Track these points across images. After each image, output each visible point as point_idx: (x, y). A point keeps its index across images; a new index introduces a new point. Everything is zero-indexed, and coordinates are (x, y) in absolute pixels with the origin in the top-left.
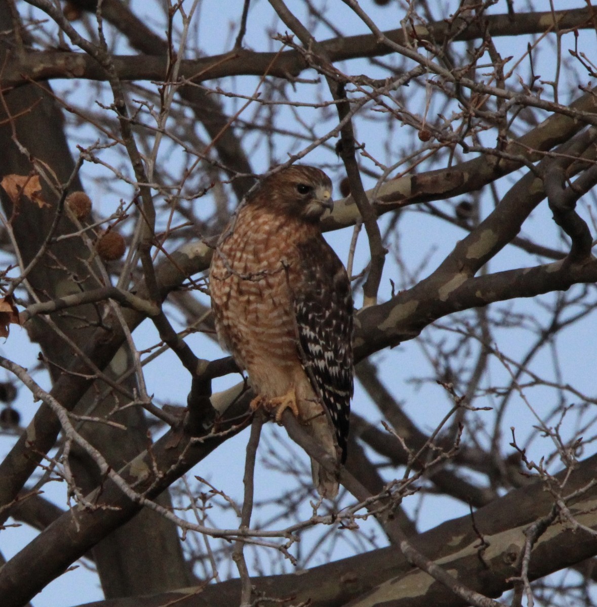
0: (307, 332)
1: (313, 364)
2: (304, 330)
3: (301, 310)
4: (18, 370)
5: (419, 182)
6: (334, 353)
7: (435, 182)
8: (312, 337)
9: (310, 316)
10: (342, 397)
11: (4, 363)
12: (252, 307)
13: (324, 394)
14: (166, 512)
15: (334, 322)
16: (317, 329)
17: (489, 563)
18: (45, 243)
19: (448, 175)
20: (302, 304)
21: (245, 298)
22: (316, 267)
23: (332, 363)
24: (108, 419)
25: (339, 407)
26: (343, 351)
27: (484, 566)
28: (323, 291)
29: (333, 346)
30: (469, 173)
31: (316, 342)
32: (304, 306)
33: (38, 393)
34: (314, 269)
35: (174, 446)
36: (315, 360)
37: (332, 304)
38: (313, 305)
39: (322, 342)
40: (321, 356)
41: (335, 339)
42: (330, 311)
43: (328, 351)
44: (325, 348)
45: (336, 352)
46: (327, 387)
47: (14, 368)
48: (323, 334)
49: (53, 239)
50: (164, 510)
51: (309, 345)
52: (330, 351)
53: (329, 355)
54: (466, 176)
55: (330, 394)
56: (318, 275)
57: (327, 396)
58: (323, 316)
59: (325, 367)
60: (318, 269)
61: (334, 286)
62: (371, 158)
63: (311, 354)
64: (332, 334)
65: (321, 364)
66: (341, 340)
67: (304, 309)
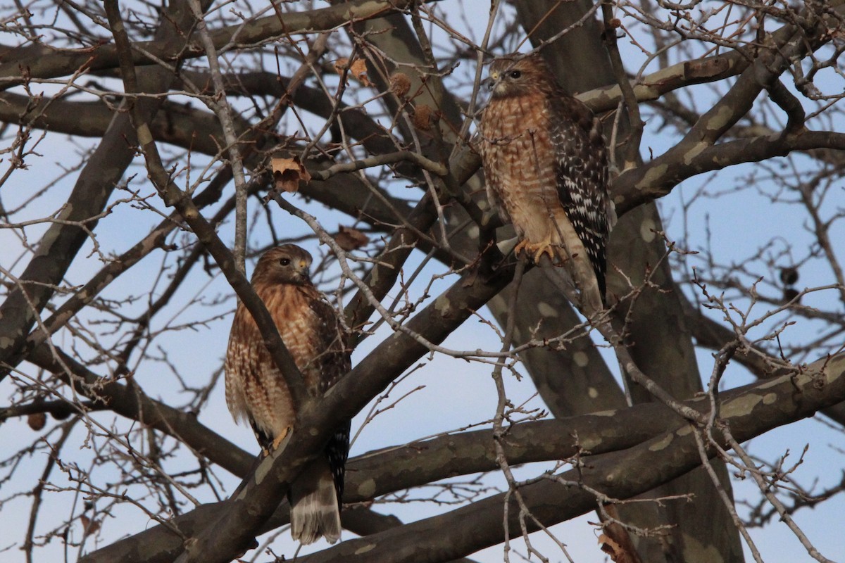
0: (570, 183)
1: (575, 211)
2: (566, 182)
3: (563, 165)
4: (308, 219)
5: (692, 67)
6: (592, 200)
7: (705, 68)
8: (573, 188)
9: (571, 169)
10: (599, 239)
11: (297, 212)
12: (516, 164)
13: (585, 236)
14: (418, 337)
15: (592, 172)
16: (577, 180)
17: (801, 389)
18: (332, 114)
19: (716, 61)
20: (563, 159)
21: (510, 157)
22: (572, 125)
23: (590, 209)
24: (380, 260)
25: (598, 247)
26: (598, 199)
27: (797, 390)
28: (582, 145)
29: (591, 194)
30: (734, 60)
31: (577, 192)
32: (565, 161)
33: (323, 238)
34: (571, 128)
35: (469, 284)
36: (577, 207)
37: (590, 157)
38: (573, 159)
39: (580, 190)
40: (581, 204)
41: (592, 188)
42: (588, 162)
43: (586, 198)
44: (584, 196)
45: (593, 198)
46: (588, 230)
47: (305, 217)
48: (582, 183)
49: (339, 109)
50: (416, 335)
51: (571, 194)
52: (588, 198)
53: (588, 202)
54: (731, 63)
55: (591, 236)
56: (575, 133)
57: (588, 238)
58: (582, 168)
59: (585, 213)
60: (575, 127)
61: (590, 141)
62: (638, 45)
63: (573, 202)
64: (590, 183)
65: (582, 210)
66: (597, 189)
67: (566, 164)
